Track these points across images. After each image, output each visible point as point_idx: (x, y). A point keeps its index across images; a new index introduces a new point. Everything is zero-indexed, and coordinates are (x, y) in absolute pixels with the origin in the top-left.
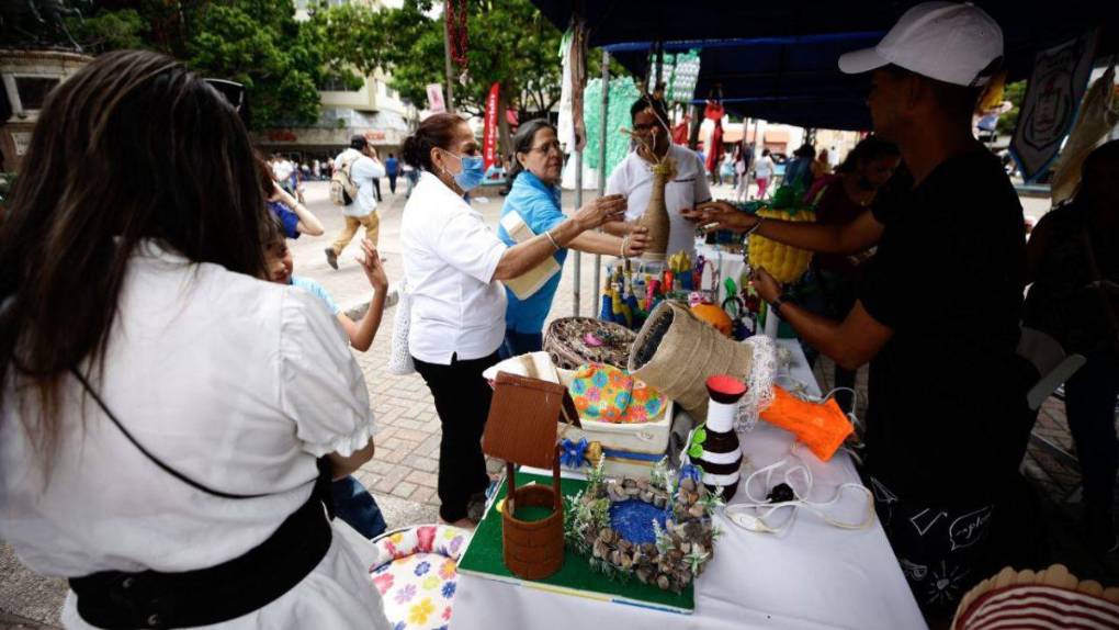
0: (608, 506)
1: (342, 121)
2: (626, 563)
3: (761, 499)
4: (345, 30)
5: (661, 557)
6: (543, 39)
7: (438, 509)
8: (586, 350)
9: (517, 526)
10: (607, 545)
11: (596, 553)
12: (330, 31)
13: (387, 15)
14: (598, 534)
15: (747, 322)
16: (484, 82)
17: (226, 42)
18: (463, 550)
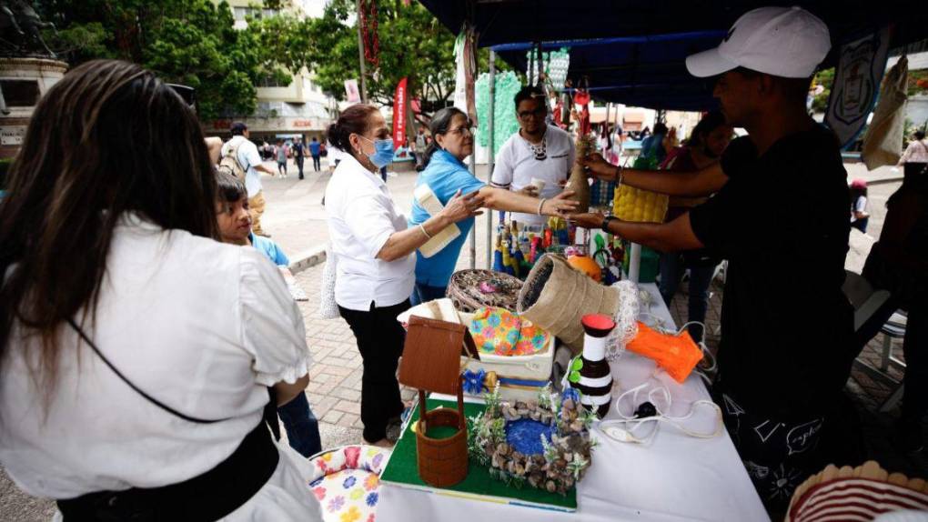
0: (503, 425)
1: (274, 112)
2: (520, 471)
3: (630, 416)
4: (276, 37)
5: (548, 465)
6: (440, 41)
7: (361, 432)
8: (482, 296)
9: (429, 444)
10: (504, 457)
11: (495, 463)
12: (264, 38)
13: (310, 24)
14: (496, 448)
15: (614, 270)
16: (392, 77)
17: (177, 48)
18: (383, 465)
